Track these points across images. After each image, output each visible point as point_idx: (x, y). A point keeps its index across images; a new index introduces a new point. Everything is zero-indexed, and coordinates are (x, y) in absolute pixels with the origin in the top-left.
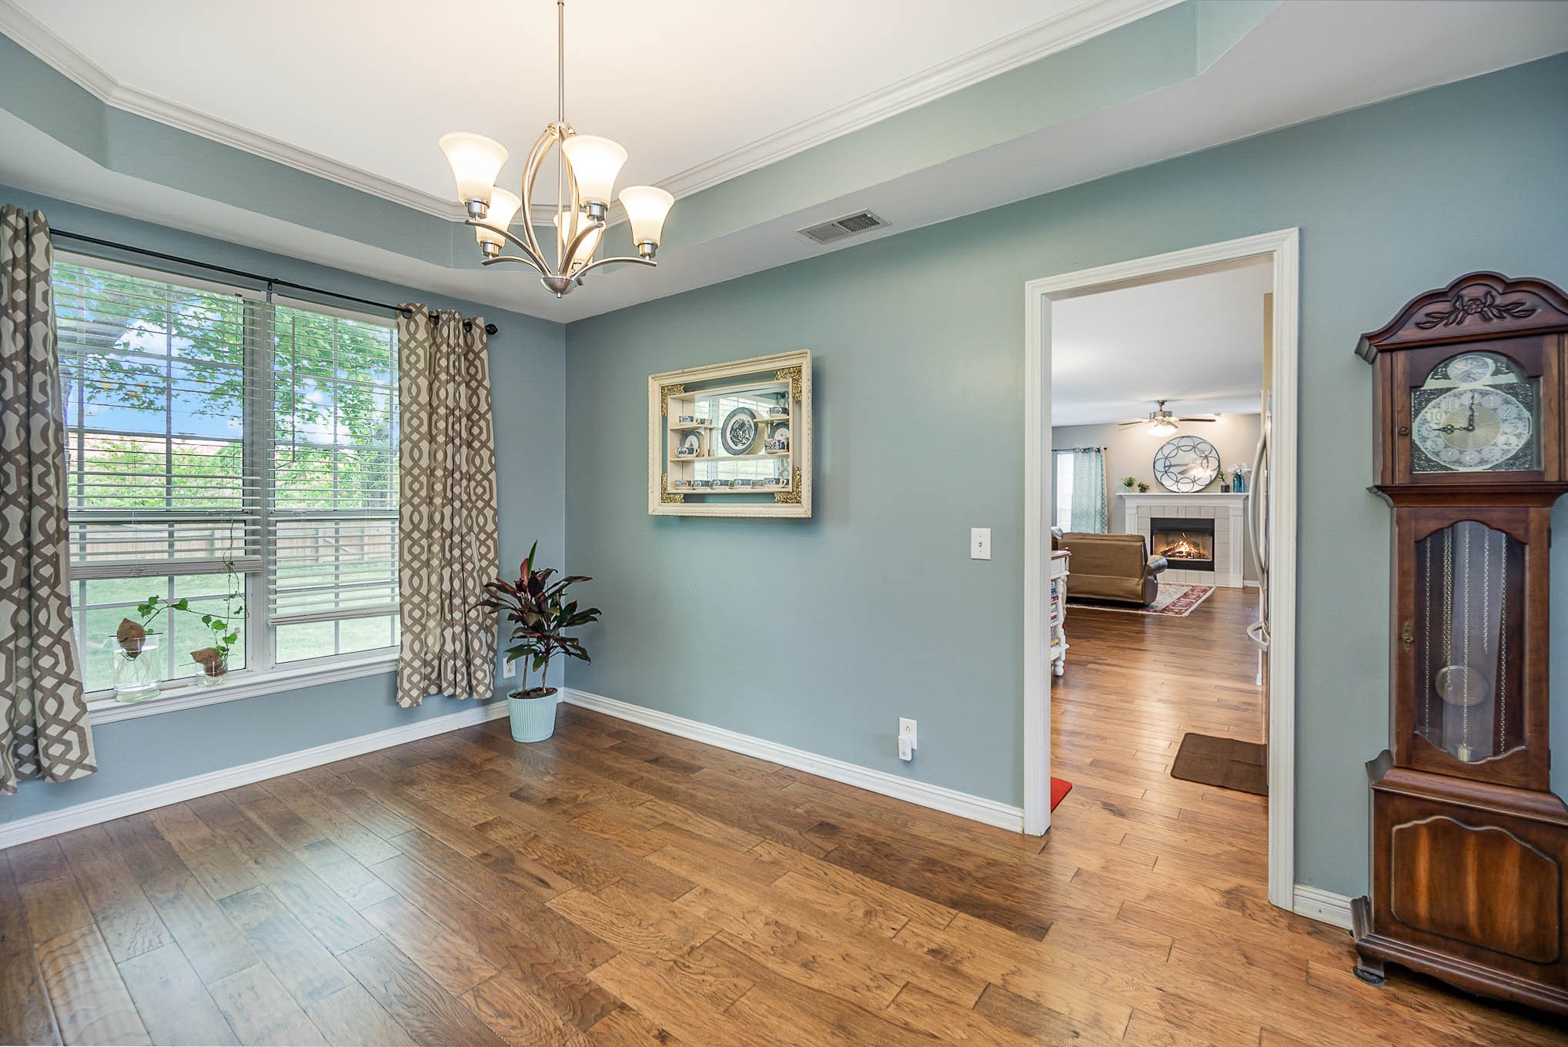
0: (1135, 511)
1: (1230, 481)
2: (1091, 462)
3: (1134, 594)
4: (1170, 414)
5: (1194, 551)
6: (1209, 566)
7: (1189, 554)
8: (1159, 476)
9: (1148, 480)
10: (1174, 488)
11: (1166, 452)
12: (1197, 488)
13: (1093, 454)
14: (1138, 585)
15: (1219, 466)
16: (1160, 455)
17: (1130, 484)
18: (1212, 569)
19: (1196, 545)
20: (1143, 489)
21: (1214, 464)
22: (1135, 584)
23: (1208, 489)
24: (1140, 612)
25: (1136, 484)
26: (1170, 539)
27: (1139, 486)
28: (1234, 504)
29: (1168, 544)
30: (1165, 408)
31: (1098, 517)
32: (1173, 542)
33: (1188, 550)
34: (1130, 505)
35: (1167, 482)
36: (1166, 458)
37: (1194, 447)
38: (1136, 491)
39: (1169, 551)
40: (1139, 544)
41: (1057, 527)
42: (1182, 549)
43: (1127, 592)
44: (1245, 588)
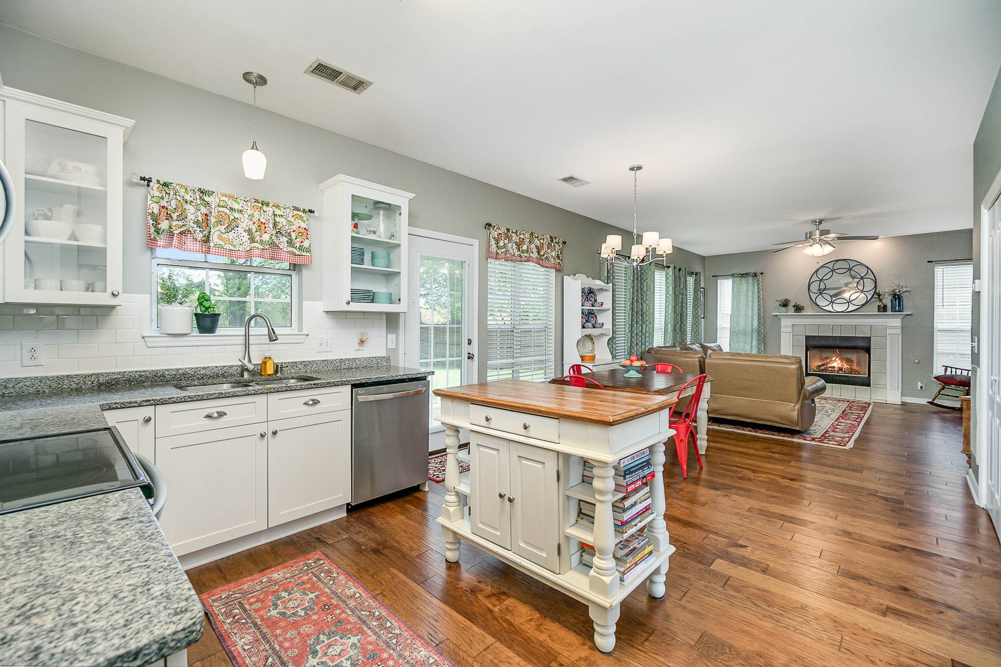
0: (790, 330)
1: (887, 301)
2: (748, 287)
3: (789, 420)
4: (827, 232)
5: (846, 366)
6: (866, 383)
7: (840, 369)
8: (813, 296)
9: (804, 301)
10: (829, 308)
11: (821, 274)
12: (852, 308)
13: (750, 278)
14: (793, 410)
15: (875, 287)
16: (815, 278)
17: (785, 304)
18: (869, 385)
19: (849, 361)
20: (798, 308)
21: (869, 285)
22: (791, 410)
23: (864, 309)
24: (795, 440)
25: (792, 304)
26: (824, 355)
27: (794, 306)
28: (894, 323)
29: (822, 359)
30: (823, 227)
31: (755, 335)
32: (827, 358)
33: (840, 365)
34: (786, 324)
35: (821, 302)
36: (821, 280)
37: (850, 269)
38: (791, 311)
39: (823, 365)
40: (794, 366)
41: (716, 344)
42: (835, 364)
43: (781, 418)
44: (904, 404)
